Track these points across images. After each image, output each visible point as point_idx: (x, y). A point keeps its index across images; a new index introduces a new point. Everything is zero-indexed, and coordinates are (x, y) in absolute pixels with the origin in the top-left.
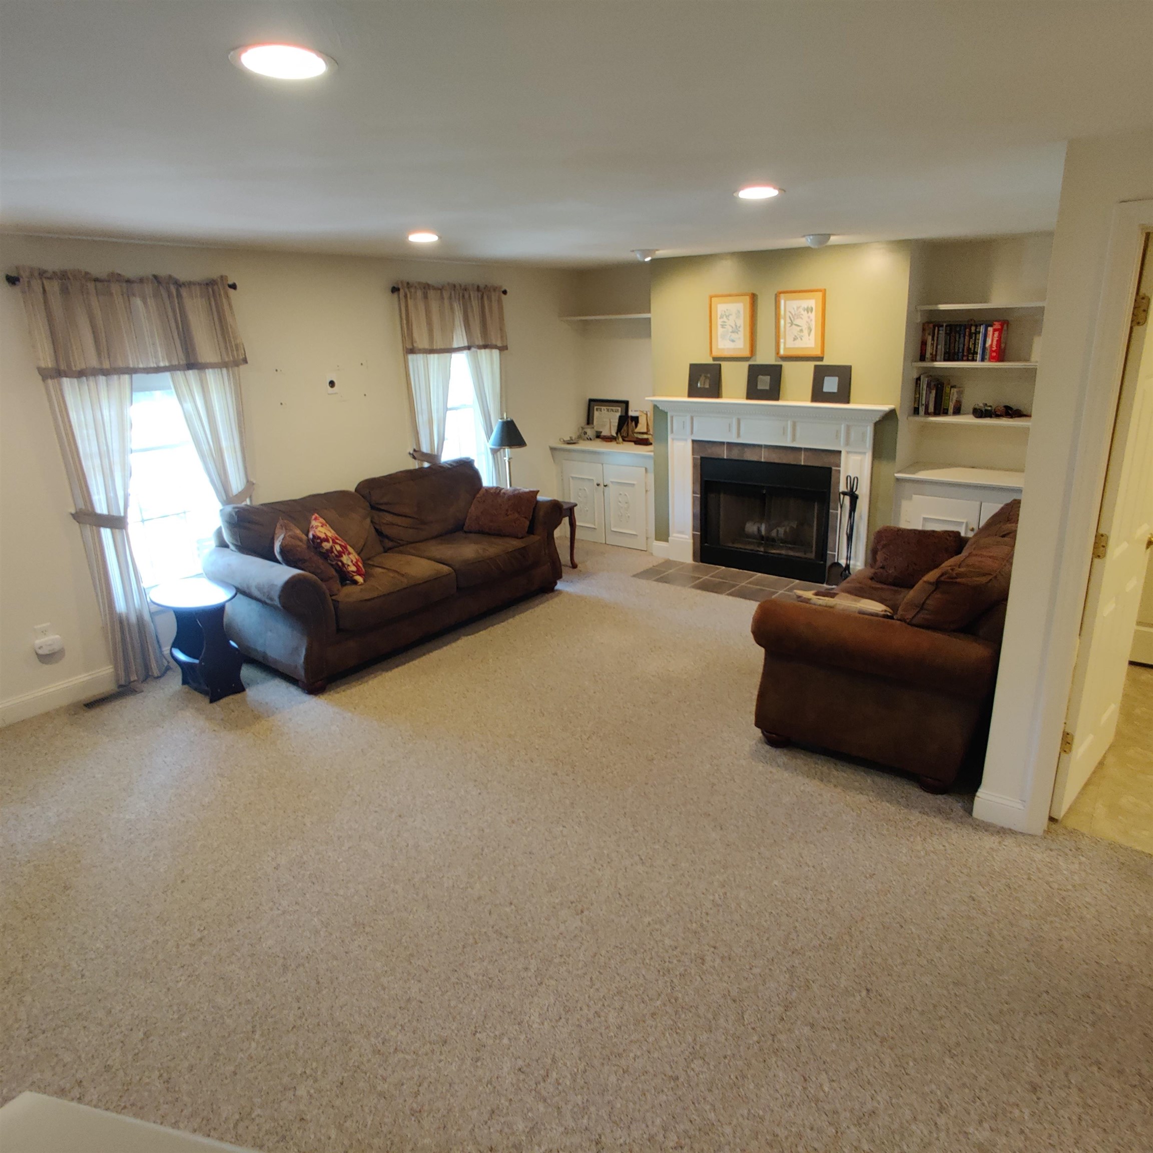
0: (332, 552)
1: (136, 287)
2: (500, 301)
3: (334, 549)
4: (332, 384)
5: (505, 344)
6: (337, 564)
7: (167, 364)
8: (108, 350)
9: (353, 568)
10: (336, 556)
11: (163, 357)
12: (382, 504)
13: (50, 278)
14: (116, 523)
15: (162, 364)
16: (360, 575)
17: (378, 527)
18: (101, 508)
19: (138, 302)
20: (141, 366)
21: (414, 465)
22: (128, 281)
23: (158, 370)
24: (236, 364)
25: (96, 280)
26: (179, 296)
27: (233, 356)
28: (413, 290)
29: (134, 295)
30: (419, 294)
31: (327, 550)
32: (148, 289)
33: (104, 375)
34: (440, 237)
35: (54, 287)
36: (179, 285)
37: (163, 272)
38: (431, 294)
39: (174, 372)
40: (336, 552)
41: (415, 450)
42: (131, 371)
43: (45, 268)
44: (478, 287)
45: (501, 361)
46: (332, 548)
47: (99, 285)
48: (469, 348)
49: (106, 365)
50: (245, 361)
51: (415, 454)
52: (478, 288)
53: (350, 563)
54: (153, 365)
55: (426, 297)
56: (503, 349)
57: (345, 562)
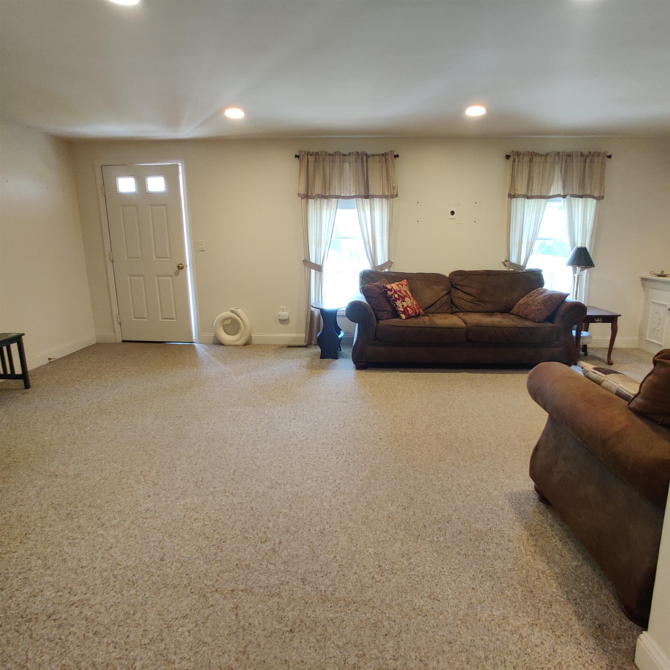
0: (392, 298)
1: (347, 158)
2: (603, 163)
3: (393, 296)
4: (453, 213)
5: (602, 195)
6: (393, 305)
7: (354, 195)
8: (329, 187)
9: (402, 309)
10: (393, 300)
11: (353, 192)
12: (459, 285)
13: (311, 155)
14: (319, 268)
15: (352, 195)
16: (404, 314)
17: (452, 298)
18: (313, 260)
19: (347, 165)
20: (342, 195)
21: (503, 268)
22: (344, 155)
23: (350, 197)
24: (392, 197)
25: (330, 155)
26: (367, 161)
27: (391, 192)
28: (521, 157)
29: (346, 162)
30: (526, 159)
31: (389, 296)
32: (353, 158)
33: (326, 199)
34: (487, 110)
35: (312, 159)
36: (367, 156)
37: (360, 150)
38: (536, 159)
39: (357, 199)
40: (394, 298)
41: (506, 261)
42: (338, 197)
43: (310, 151)
44: (582, 153)
45: (597, 206)
46: (392, 295)
47: (331, 157)
48: (564, 197)
49: (327, 194)
50: (397, 196)
51: (506, 263)
52: (582, 155)
53: (400, 306)
54: (348, 195)
55: (531, 161)
56: (599, 198)
57: (397, 305)
